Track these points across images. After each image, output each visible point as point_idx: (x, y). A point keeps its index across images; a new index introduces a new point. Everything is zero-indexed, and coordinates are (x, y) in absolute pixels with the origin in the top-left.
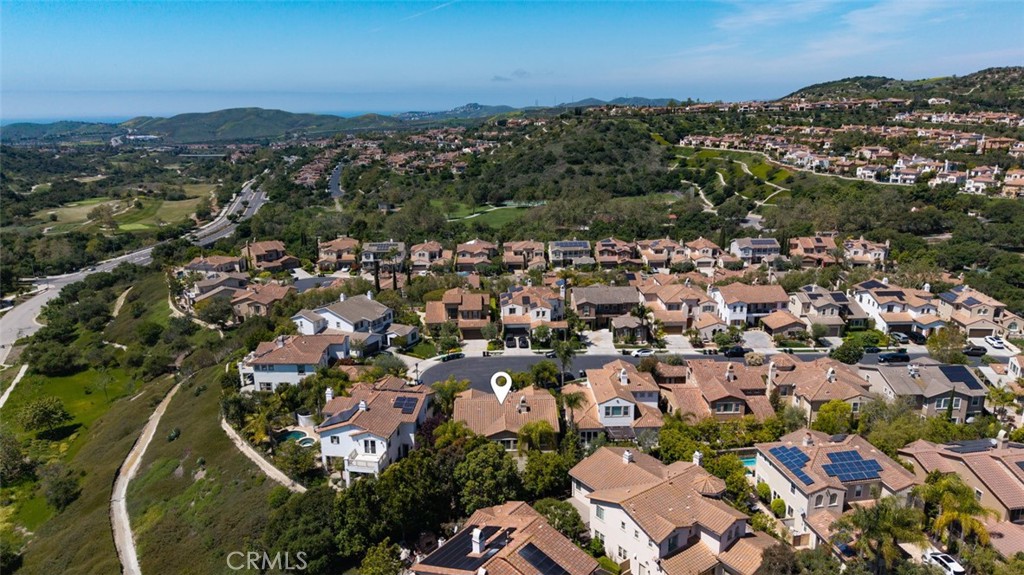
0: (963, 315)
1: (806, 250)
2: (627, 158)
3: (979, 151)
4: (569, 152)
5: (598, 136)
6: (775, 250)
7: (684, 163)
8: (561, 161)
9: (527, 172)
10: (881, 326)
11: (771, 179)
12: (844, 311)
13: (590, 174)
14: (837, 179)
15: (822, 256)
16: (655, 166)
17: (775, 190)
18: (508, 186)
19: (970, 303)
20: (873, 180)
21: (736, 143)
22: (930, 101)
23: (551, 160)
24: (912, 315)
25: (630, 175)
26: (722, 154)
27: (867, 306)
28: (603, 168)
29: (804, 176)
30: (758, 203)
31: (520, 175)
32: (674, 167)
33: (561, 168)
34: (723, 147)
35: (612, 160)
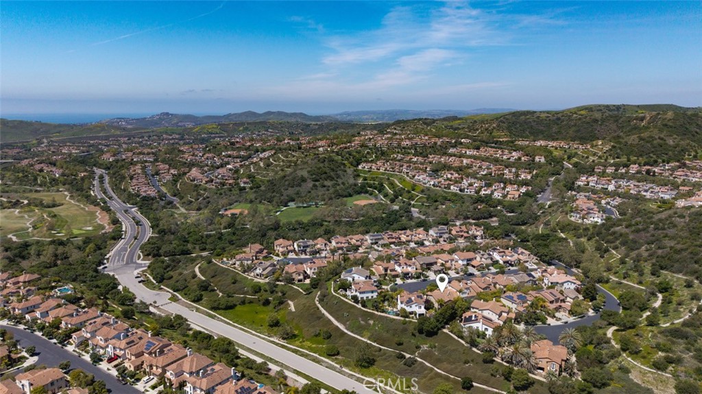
0: (521, 257)
1: (457, 232)
2: (338, 177)
3: (493, 175)
4: (312, 175)
5: (322, 165)
6: (447, 233)
7: (365, 179)
8: (309, 180)
9: (293, 187)
10: (501, 262)
11: (413, 190)
12: (492, 259)
13: (324, 186)
14: (443, 191)
15: (462, 233)
16: (352, 181)
17: (418, 196)
18: (285, 195)
19: (522, 253)
20: (458, 191)
21: (388, 169)
22: (462, 141)
23: (304, 180)
24: (508, 258)
25: (342, 186)
26: (383, 174)
27: (496, 256)
28: (328, 183)
29: (428, 189)
30: (412, 203)
31: (290, 188)
32: (360, 181)
33: (310, 184)
34: (382, 170)
35: (332, 179)
